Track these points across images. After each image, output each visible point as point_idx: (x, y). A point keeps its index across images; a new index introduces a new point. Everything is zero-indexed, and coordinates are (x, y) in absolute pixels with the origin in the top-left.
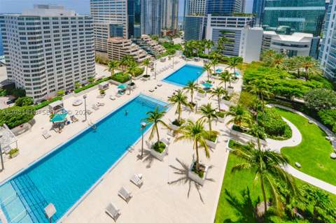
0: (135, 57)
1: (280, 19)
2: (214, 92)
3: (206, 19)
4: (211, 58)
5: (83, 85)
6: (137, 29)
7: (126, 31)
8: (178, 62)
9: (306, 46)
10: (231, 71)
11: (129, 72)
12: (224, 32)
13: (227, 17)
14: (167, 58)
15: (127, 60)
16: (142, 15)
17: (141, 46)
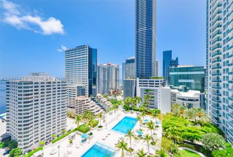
0: (92, 111)
1: (180, 81)
2: (144, 139)
3: (136, 81)
4: (141, 111)
5: (58, 136)
6: (94, 89)
7: (88, 91)
8: (120, 114)
9: (197, 100)
10: (154, 121)
11: (89, 124)
12: (147, 90)
13: (148, 80)
14: (114, 112)
15: (87, 114)
16: (97, 80)
17: (96, 102)
